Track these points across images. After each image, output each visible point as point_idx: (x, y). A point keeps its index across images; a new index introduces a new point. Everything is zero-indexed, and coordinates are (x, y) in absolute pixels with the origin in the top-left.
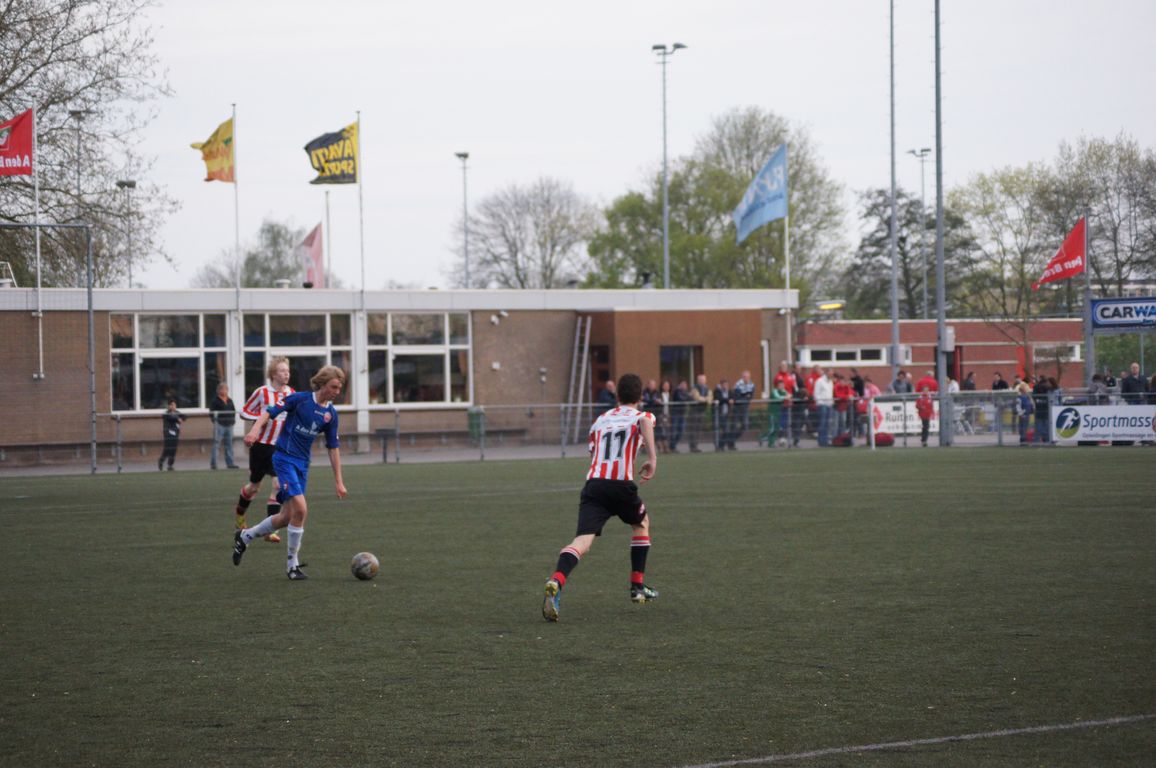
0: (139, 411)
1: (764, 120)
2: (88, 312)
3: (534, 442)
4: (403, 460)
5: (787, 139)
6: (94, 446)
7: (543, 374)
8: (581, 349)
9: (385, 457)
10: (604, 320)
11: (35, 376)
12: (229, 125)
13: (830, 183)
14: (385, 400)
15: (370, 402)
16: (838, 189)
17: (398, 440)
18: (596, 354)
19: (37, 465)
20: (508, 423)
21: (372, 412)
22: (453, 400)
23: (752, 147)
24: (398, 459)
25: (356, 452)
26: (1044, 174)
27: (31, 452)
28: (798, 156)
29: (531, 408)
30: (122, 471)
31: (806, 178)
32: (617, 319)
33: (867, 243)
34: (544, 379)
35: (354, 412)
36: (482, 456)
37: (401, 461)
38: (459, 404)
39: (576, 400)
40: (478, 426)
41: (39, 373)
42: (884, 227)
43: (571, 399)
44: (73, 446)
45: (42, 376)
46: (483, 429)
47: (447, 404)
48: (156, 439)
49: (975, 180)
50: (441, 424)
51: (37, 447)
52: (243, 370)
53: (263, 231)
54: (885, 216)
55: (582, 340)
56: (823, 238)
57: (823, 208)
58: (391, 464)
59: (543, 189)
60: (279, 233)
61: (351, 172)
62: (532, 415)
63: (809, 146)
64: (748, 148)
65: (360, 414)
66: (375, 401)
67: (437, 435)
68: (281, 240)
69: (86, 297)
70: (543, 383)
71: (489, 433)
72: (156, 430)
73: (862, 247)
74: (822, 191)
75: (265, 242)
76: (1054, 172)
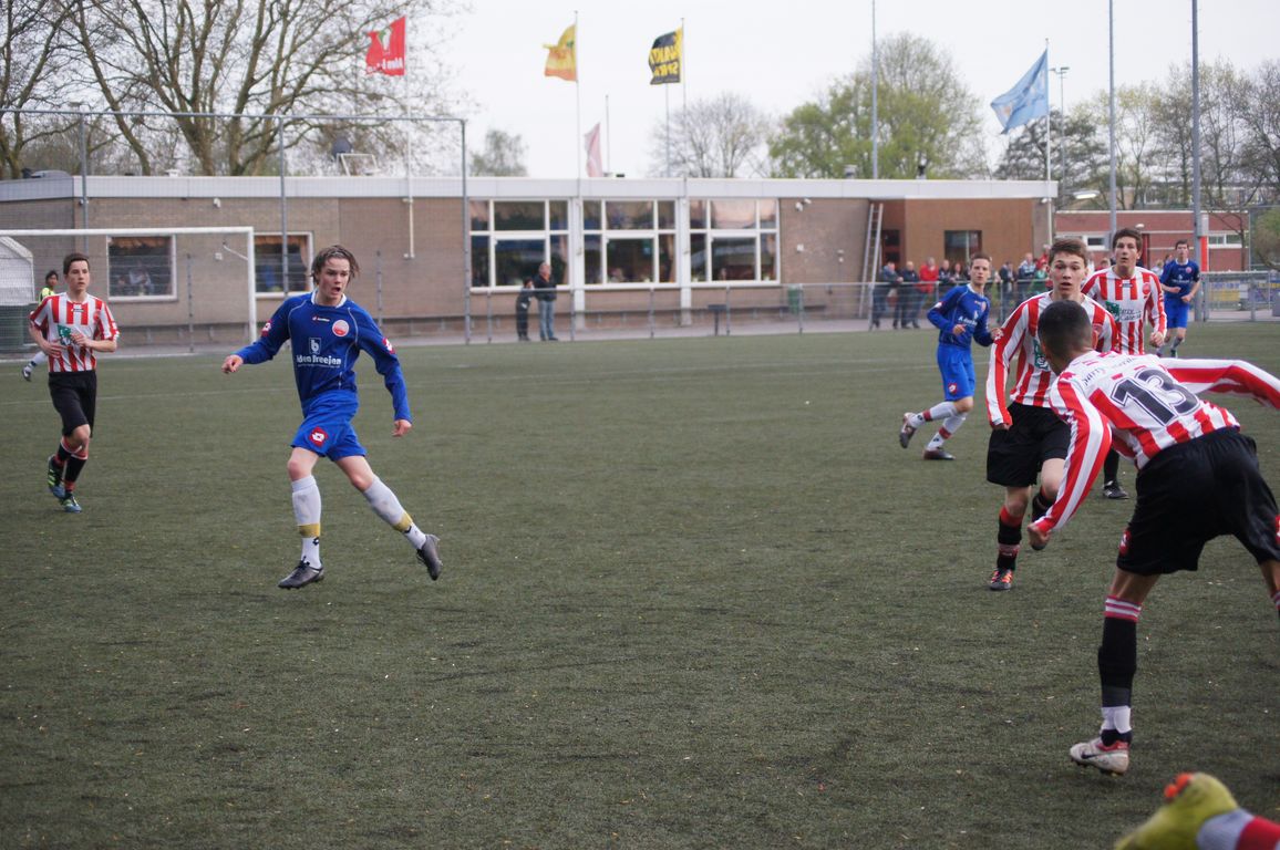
0: (493, 287)
1: (914, 42)
2: (462, 199)
3: (833, 317)
4: (733, 333)
5: (935, 58)
6: (468, 319)
7: (840, 255)
8: (874, 233)
9: (716, 330)
10: (895, 207)
11: (406, 256)
12: (572, 29)
13: (972, 95)
14: (703, 279)
15: (692, 280)
16: (978, 101)
17: (729, 316)
18: (886, 238)
19: (408, 336)
20: (810, 300)
21: (693, 289)
22: (762, 279)
23: (905, 66)
24: (728, 332)
25: (679, 325)
26: (1156, 90)
27: (406, 325)
28: (943, 73)
29: (830, 287)
30: (493, 341)
31: (951, 92)
32: (907, 207)
33: (1013, 147)
34: (841, 260)
35: (679, 290)
36: (801, 329)
37: (731, 334)
38: (768, 282)
39: (869, 279)
40: (798, 302)
41: (409, 253)
42: (1028, 134)
43: (865, 278)
44: (439, 319)
45: (412, 256)
46: (801, 305)
47: (758, 282)
48: (508, 313)
49: (1098, 96)
50: (753, 300)
51: (408, 320)
52: (583, 250)
53: (488, 136)
54: (1030, 125)
55: (874, 225)
56: (966, 143)
57: (965, 118)
58: (723, 336)
59: (725, 101)
60: (501, 137)
61: (675, 72)
62: (830, 293)
63: (953, 65)
64: (902, 66)
65: (683, 291)
66: (696, 279)
67: (749, 310)
68: (502, 144)
69: (461, 184)
70: (840, 263)
71: (808, 309)
72: (509, 306)
73: (1008, 151)
74: (965, 103)
75: (489, 147)
76: (1166, 89)
